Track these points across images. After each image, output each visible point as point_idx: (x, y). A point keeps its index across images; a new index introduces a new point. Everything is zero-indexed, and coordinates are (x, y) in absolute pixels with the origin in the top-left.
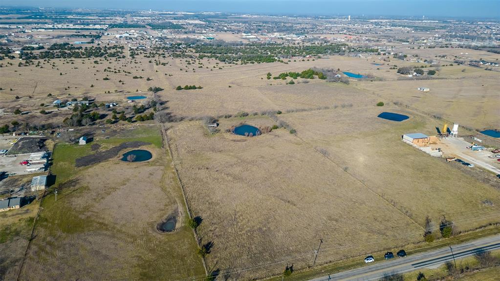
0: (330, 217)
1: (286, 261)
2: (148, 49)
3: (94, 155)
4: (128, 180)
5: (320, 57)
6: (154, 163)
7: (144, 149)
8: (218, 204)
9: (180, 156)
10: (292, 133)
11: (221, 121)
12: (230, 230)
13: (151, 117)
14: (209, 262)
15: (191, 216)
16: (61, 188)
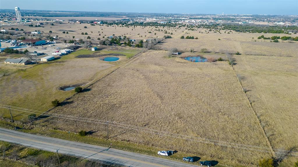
6: (113, 63)
10: (231, 64)
14: (53, 111)
15: (87, 87)
16: (54, 62)
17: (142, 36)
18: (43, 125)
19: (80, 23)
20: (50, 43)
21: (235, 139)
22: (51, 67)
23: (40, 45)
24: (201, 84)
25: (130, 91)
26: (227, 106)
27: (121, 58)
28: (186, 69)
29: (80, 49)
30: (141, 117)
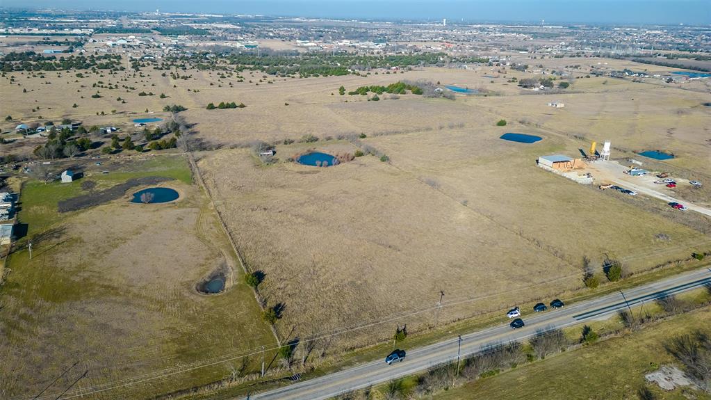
0: (452, 263)
1: (395, 322)
2: (159, 59)
3: (87, 196)
4: (144, 227)
5: (410, 69)
6: (183, 204)
7: (166, 187)
8: (287, 254)
9: (223, 195)
10: (384, 161)
11: (278, 148)
12: (308, 287)
13: (173, 145)
27: (177, 188)
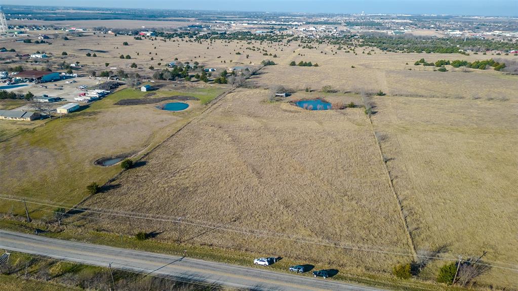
4: (137, 121)
7: (188, 103)
8: (182, 157)
10: (368, 114)
12: (155, 181)
14: (90, 201)
15: (140, 159)
16: (79, 115)
17: (225, 61)
18: (78, 225)
19: (116, 35)
20: (67, 78)
21: (364, 236)
22: (75, 124)
23: (50, 81)
24: (319, 150)
25: (210, 164)
26: (356, 186)
27: (192, 104)
28: (297, 123)
29: (121, 87)
30: (229, 207)
